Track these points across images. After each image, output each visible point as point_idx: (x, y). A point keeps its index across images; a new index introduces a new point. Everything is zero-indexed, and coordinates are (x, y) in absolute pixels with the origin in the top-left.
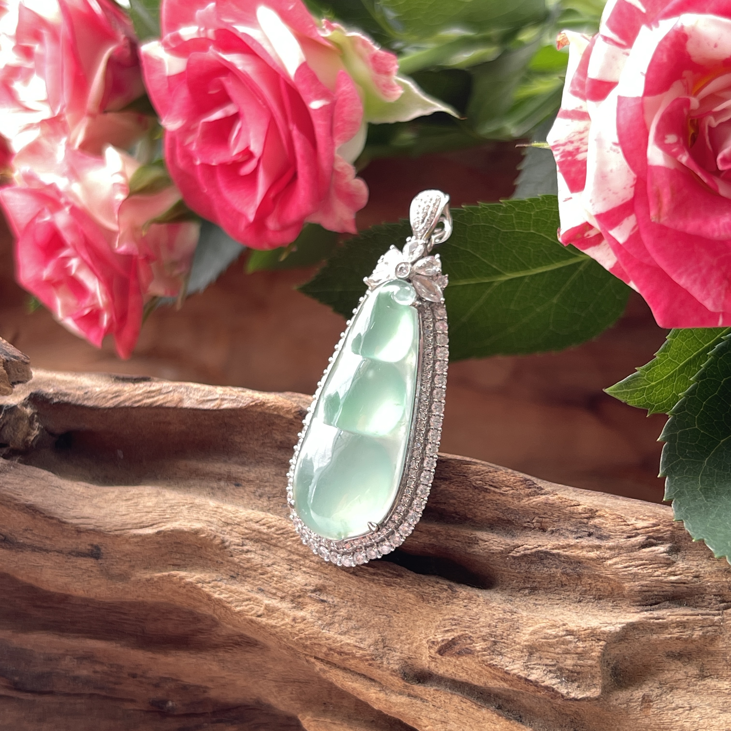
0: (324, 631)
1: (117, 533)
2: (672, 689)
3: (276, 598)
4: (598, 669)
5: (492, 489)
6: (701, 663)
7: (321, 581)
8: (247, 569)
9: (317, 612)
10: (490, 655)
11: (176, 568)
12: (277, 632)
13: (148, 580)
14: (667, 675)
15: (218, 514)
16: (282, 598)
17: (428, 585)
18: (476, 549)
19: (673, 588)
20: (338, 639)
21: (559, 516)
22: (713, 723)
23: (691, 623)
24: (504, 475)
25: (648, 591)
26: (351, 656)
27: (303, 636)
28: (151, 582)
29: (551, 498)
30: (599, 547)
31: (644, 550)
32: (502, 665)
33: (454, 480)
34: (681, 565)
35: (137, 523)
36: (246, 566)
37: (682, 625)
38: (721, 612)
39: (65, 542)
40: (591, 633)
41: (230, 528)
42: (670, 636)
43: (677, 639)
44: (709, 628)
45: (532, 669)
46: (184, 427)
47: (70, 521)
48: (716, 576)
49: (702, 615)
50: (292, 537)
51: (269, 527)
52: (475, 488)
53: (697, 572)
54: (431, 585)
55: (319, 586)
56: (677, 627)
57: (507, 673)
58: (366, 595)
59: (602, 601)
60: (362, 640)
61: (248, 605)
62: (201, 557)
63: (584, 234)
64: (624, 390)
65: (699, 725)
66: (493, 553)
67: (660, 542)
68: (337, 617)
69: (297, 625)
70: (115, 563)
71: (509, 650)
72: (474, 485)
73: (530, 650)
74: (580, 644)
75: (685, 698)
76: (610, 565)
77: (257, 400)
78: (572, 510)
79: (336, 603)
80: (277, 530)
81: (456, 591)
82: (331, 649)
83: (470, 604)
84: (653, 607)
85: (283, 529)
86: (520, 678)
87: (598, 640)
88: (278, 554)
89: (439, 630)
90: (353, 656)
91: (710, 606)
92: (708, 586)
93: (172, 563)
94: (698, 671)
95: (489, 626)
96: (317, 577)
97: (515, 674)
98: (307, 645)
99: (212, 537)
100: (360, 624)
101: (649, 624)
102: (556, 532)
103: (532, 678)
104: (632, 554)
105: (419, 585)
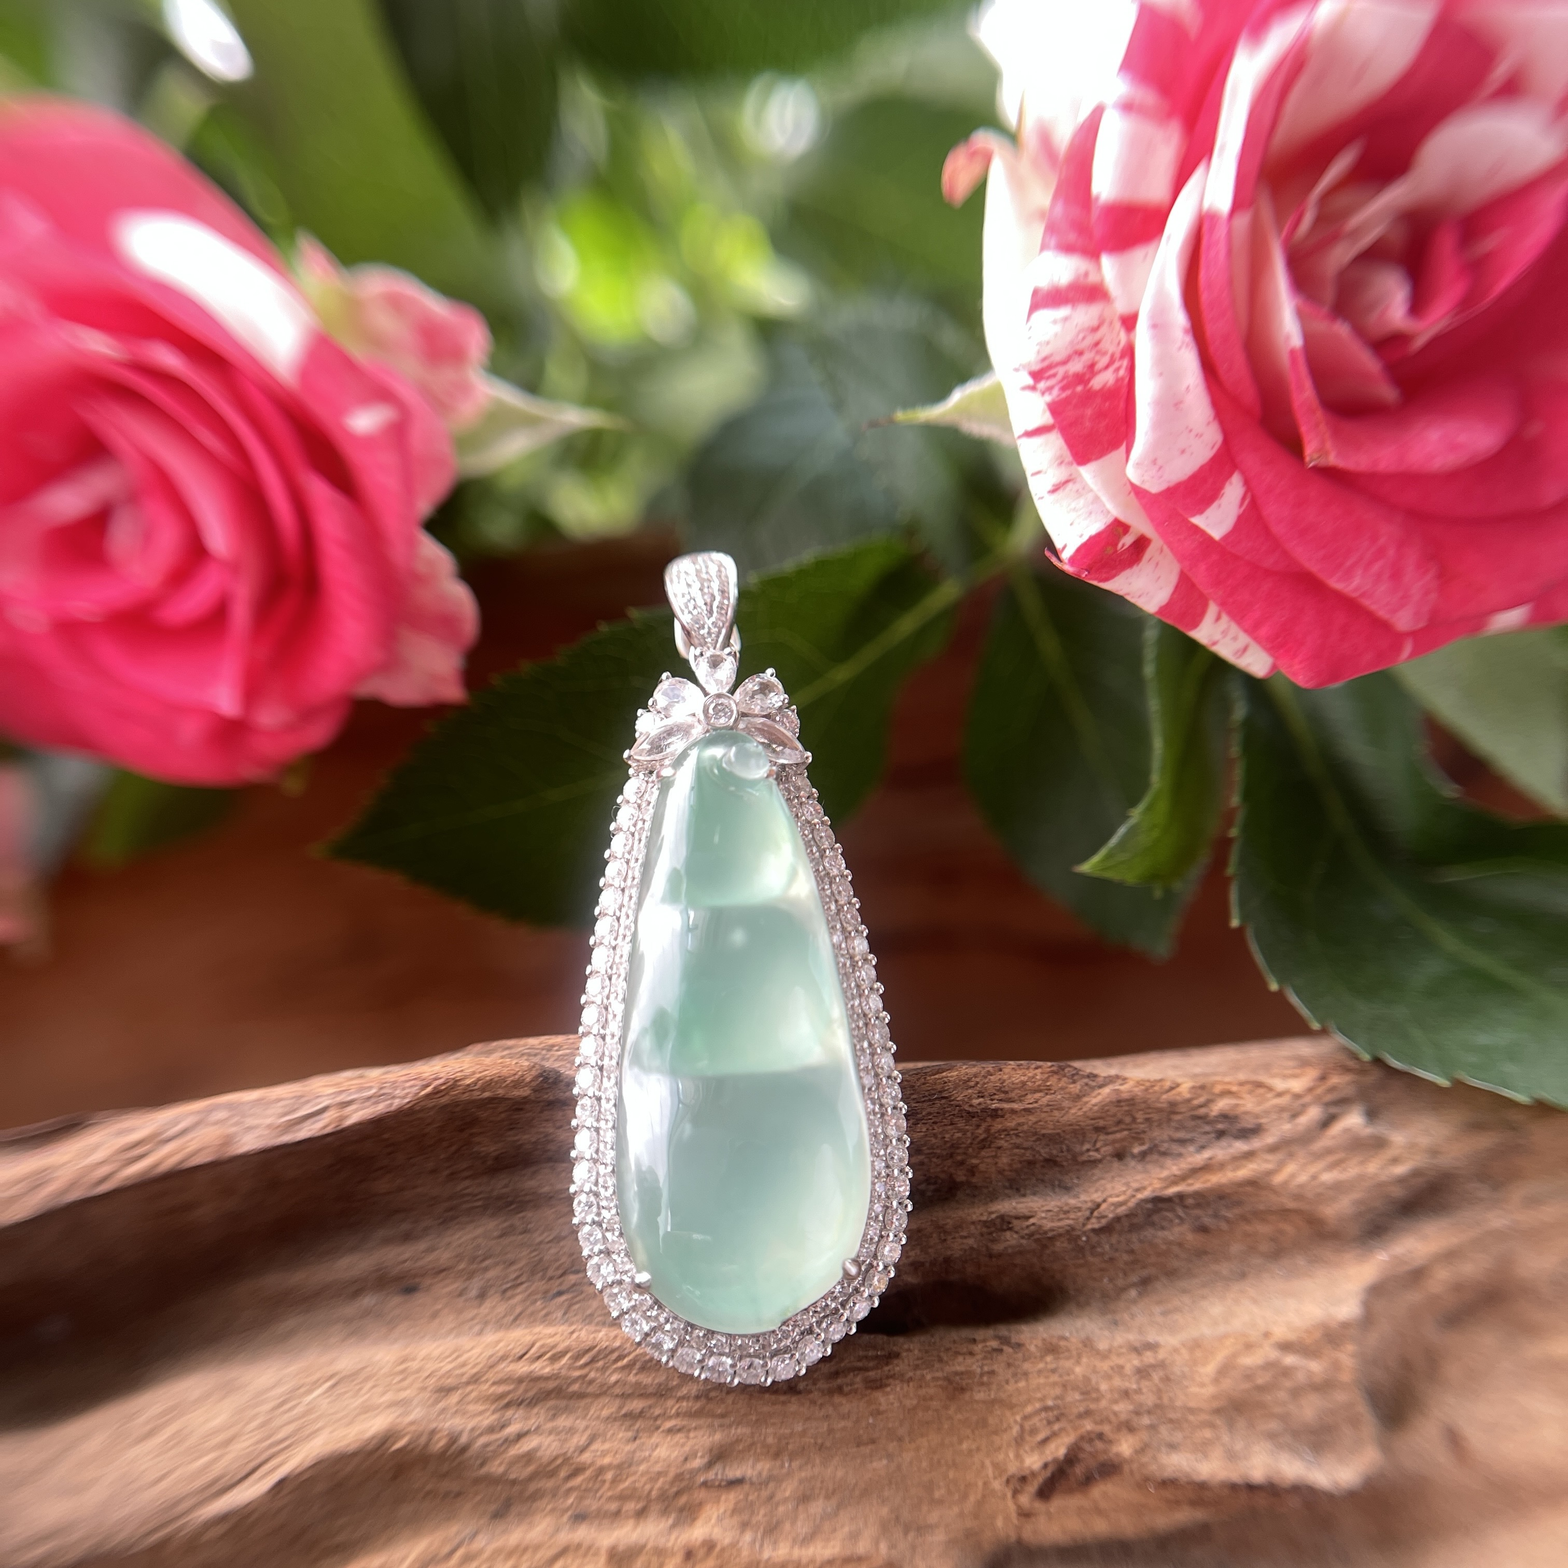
0: (766, 1554)
3: (624, 1519)
4: (1360, 1406)
5: (1006, 1106)
7: (718, 1437)
8: (530, 1479)
9: (732, 1515)
10: (1156, 1460)
15: (412, 1375)
16: (641, 1514)
17: (959, 1354)
18: (1010, 1239)
20: (806, 1558)
21: (1147, 1119)
24: (1020, 1072)
25: (1366, 1211)
29: (1122, 1088)
31: (1327, 1133)
32: (1188, 1474)
36: (523, 1476)
41: (454, 1398)
45: (1246, 1457)
50: (615, 1362)
51: (552, 1360)
52: (972, 1116)
54: (965, 1350)
55: (715, 1451)
57: (1204, 1487)
60: (854, 1536)
63: (1115, 545)
64: (1117, 859)
66: (1053, 1237)
67: (1343, 1108)
68: (781, 1507)
69: (699, 1566)
71: (1186, 1433)
72: (970, 1109)
73: (1227, 1415)
74: (1315, 1365)
76: (1284, 1183)
77: (436, 1079)
78: (1171, 1099)
79: (765, 1473)
80: (575, 1359)
81: (1019, 1345)
83: (1061, 1363)
85: (589, 1350)
86: (1234, 1488)
88: (592, 1411)
89: (1026, 1447)
95: (1127, 1394)
96: (703, 1431)
97: (1221, 1485)
99: (423, 1439)
100: (835, 1501)
102: (1151, 1152)
103: (1257, 1478)
104: (1314, 1146)
105: (940, 1360)
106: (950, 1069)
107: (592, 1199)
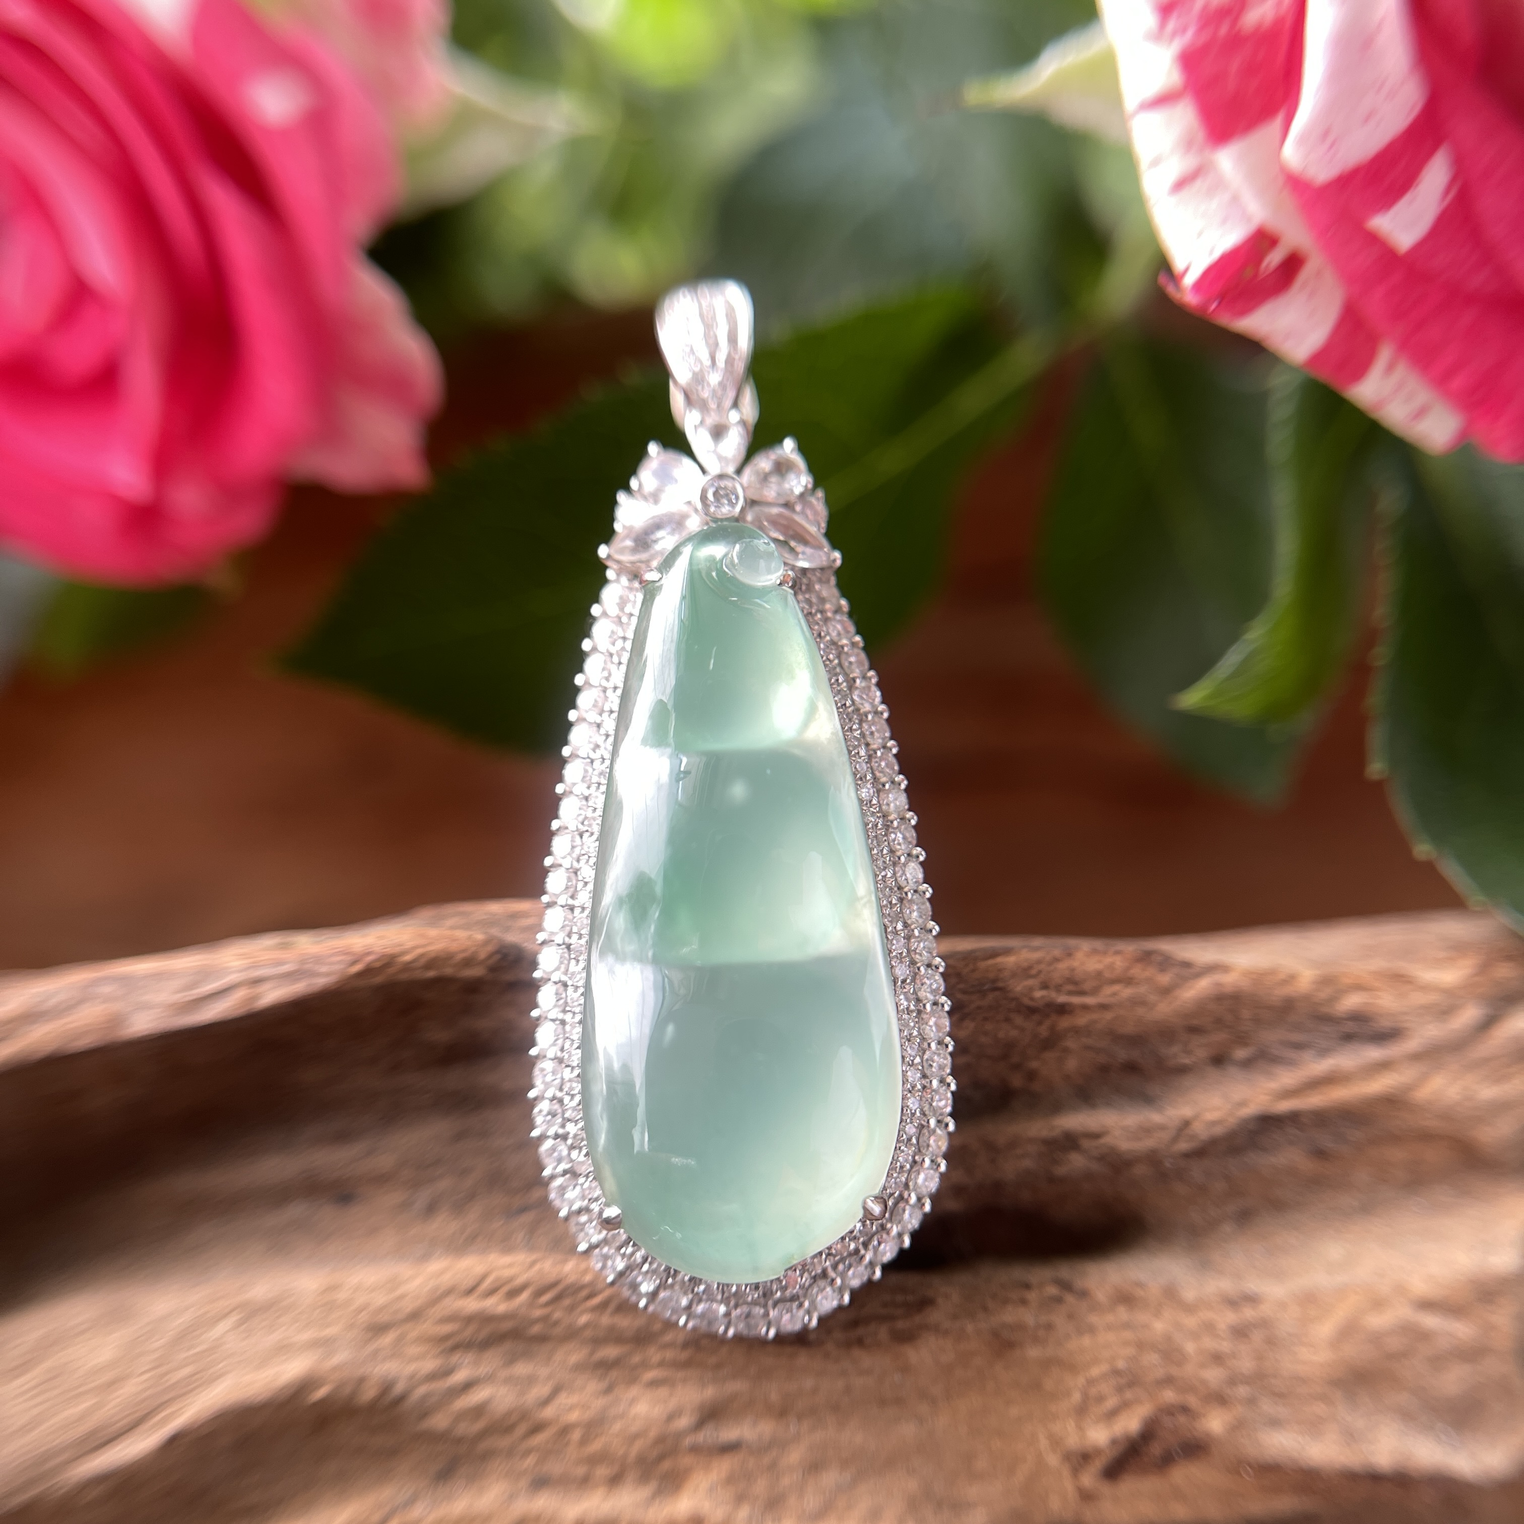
3: (594, 1485)
5: (1076, 1000)
7: (710, 1393)
8: (481, 1435)
9: (726, 1484)
15: (339, 1308)
16: (614, 1481)
17: (1008, 1301)
18: (1076, 1162)
29: (1224, 979)
41: (390, 1337)
50: (586, 1300)
51: (511, 1295)
52: (1032, 1011)
54: (1016, 1297)
55: (706, 1406)
57: (1310, 1473)
63: (1256, 265)
68: (785, 1477)
72: (1031, 1004)
77: (368, 953)
78: (1284, 994)
79: (765, 1436)
80: (537, 1295)
81: (1084, 1292)
83: (1135, 1315)
85: (552, 1285)
88: (559, 1358)
89: (1089, 1417)
95: (1218, 1357)
96: (692, 1384)
99: (349, 1388)
102: (1259, 1059)
105: (985, 1309)
106: (1007, 952)
107: (556, 1107)
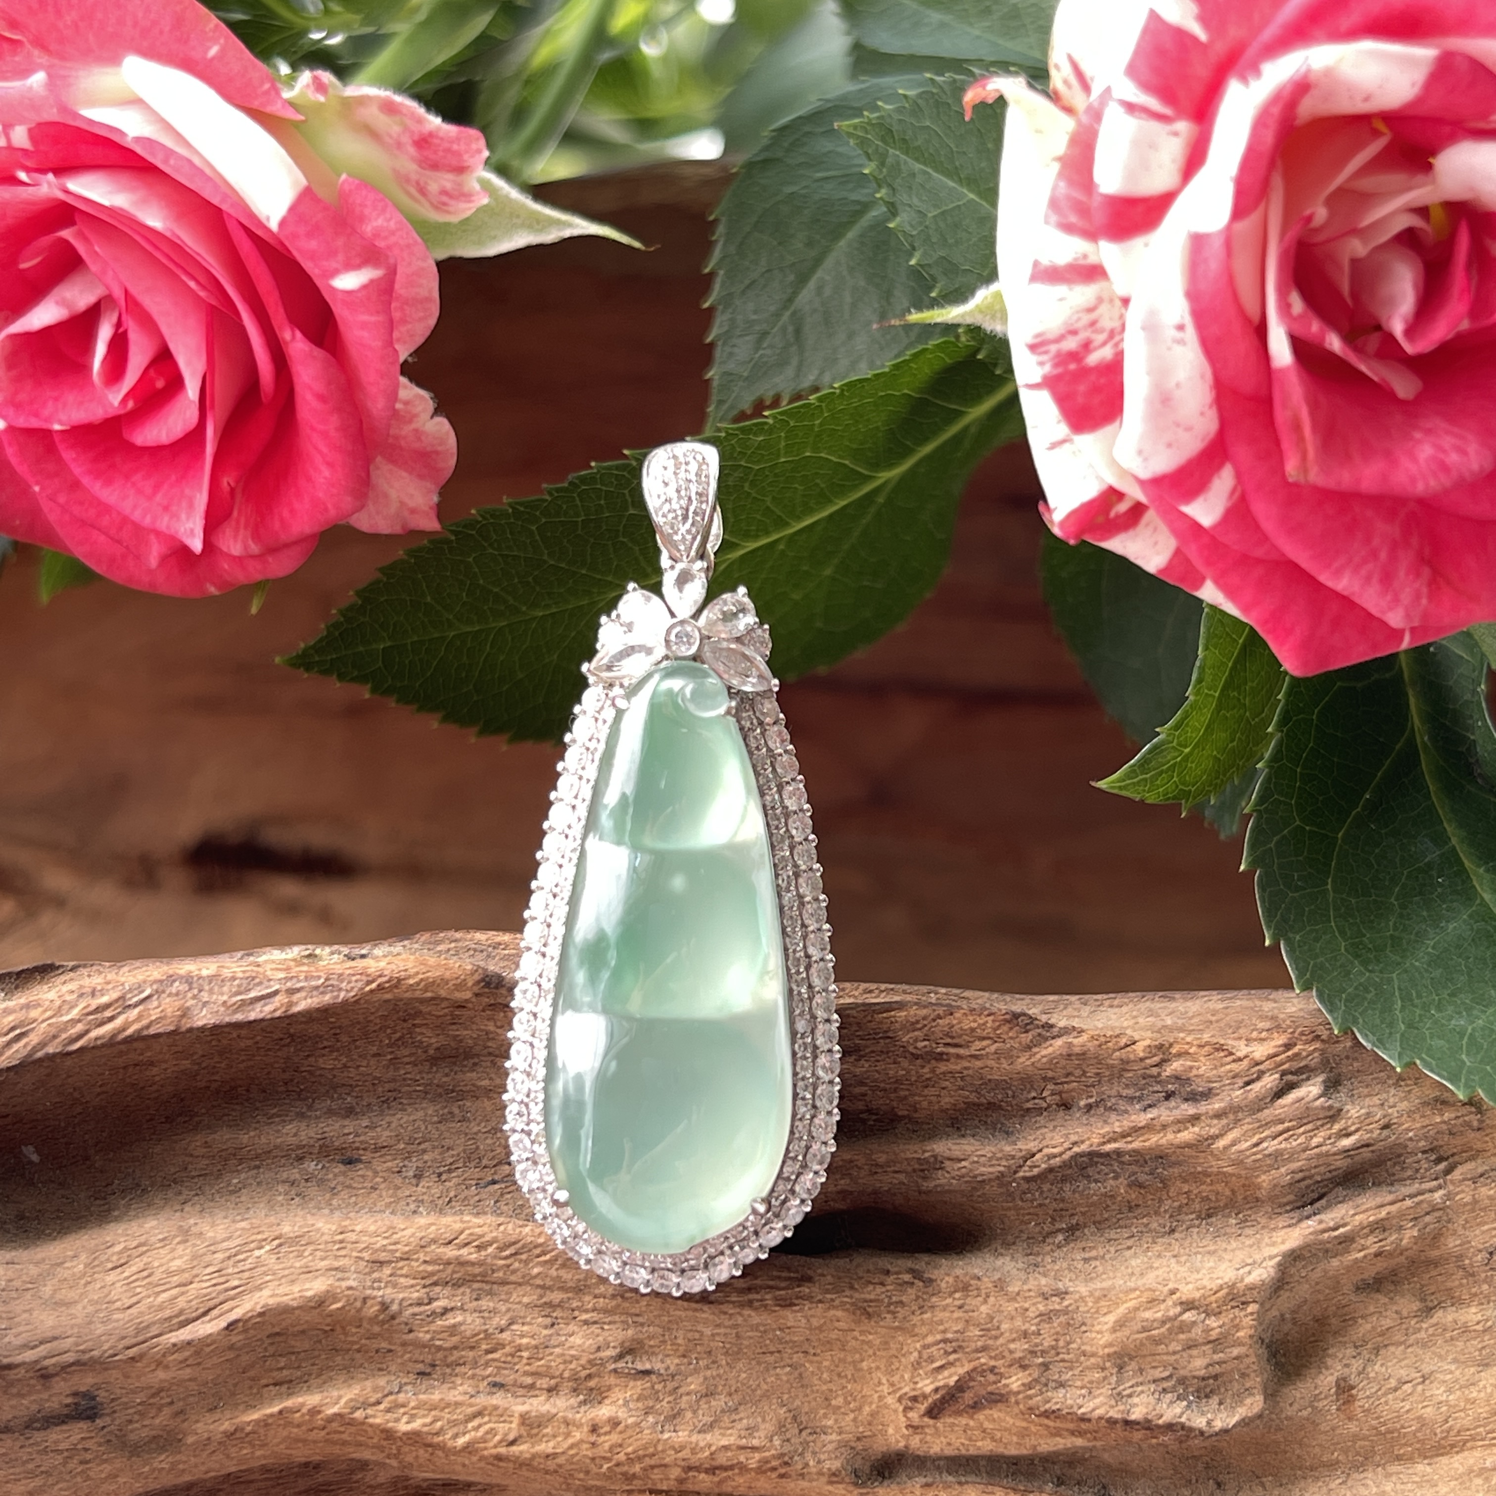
0: (666, 1436)
1: (131, 1352)
2: (1377, 1350)
3: (537, 1392)
4: (1253, 1359)
5: (952, 1050)
6: (1418, 1286)
7: (630, 1332)
8: (455, 1348)
9: (638, 1400)
10: (1042, 1393)
11: (284, 1388)
12: (560, 1466)
13: (229, 1435)
14: (1364, 1327)
15: (349, 1246)
16: (552, 1390)
17: (870, 1282)
18: (942, 1179)
19: (1349, 1160)
20: (702, 1444)
21: (1097, 1074)
22: (1475, 1394)
23: (1393, 1217)
24: (971, 1018)
25: (1303, 1179)
26: (737, 1471)
27: (622, 1457)
28: (238, 1435)
29: (1076, 1041)
30: (1195, 1119)
31: (1281, 1102)
32: (1072, 1407)
33: (867, 1050)
34: (1354, 1111)
35: (170, 1318)
36: (447, 1345)
37: (1380, 1227)
38: (1441, 1181)
39: (12, 1407)
40: (1228, 1294)
41: (387, 1271)
42: (1362, 1254)
43: (1377, 1255)
44: (1427, 1219)
45: (1130, 1396)
46: (186, 1064)
47: (18, 1359)
48: (1421, 1117)
49: (1411, 1196)
50: (538, 1256)
51: (479, 1248)
52: (916, 1057)
53: (1384, 1117)
54: (876, 1280)
55: (627, 1344)
56: (1372, 1232)
57: (1083, 1419)
58: (738, 1336)
59: (1214, 1219)
60: (751, 1431)
61: (480, 1426)
62: (337, 1350)
63: (1107, 512)
64: (1140, 777)
65: (1450, 1406)
66: (984, 1181)
67: (1304, 1076)
68: (685, 1398)
69: (603, 1438)
70: (136, 1417)
71: (1076, 1372)
72: (914, 1051)
73: (1118, 1361)
74: (1213, 1322)
75: (1406, 1362)
76: (1226, 1148)
77: (380, 976)
78: (1124, 1056)
79: (672, 1368)
80: (501, 1249)
81: (931, 1281)
82: (690, 1468)
83: (969, 1300)
84: (1318, 1205)
85: (514, 1243)
86: (1112, 1422)
87: (1243, 1303)
88: (514, 1297)
89: (921, 1372)
90: (741, 1469)
91: (1418, 1176)
92: (1411, 1139)
93: (271, 1381)
94: (1418, 1303)
95: (1025, 1334)
96: (617, 1326)
97: (1100, 1418)
98: (634, 1475)
99: (358, 1304)
100: (737, 1398)
101: (1322, 1242)
102: (1097, 1106)
103: (1136, 1415)
104: (1259, 1115)
105: (852, 1287)
107: (524, 1110)
